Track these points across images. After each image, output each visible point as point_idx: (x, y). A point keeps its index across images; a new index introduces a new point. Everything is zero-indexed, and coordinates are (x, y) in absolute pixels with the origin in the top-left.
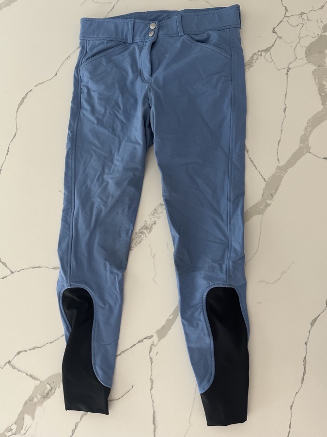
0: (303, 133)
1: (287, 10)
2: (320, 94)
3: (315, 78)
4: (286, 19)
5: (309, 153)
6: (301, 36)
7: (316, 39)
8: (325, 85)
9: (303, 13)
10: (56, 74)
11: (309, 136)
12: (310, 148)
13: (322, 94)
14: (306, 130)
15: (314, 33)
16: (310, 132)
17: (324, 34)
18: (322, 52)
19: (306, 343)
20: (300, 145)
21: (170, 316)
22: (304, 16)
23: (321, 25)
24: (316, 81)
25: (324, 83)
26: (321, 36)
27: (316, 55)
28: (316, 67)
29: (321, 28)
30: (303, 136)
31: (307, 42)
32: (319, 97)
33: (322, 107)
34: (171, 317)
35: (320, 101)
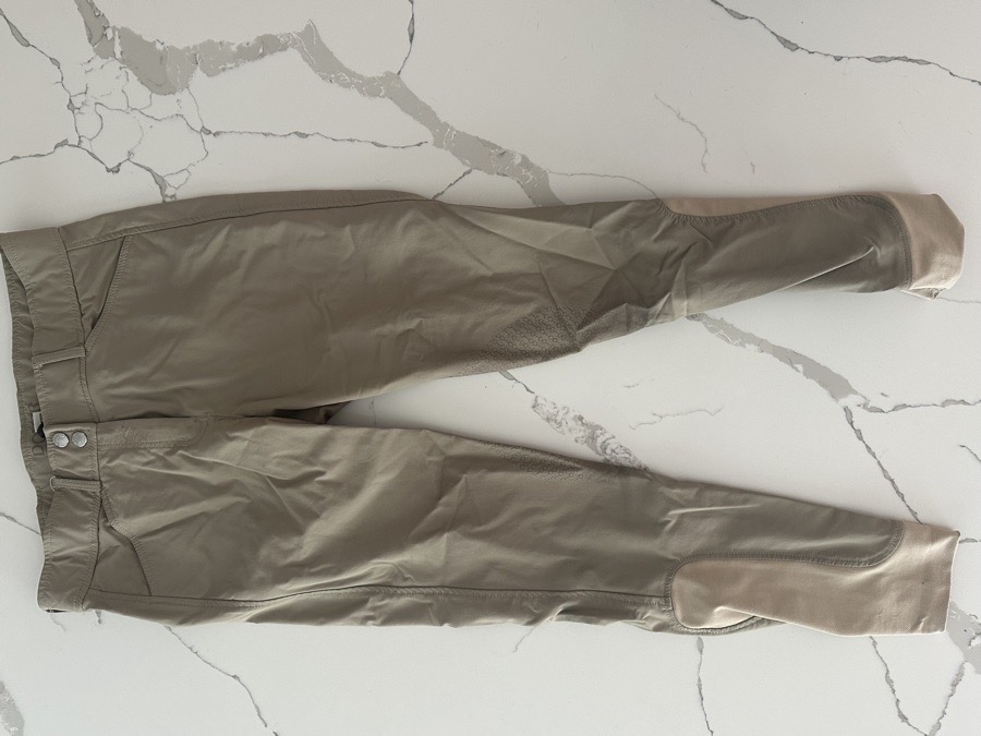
0: (355, 92)
1: (64, 143)
2: (262, 55)
3: (224, 69)
4: (85, 144)
5: (401, 76)
6: (124, 108)
7: (130, 72)
8: (239, 47)
9: (71, 106)
10: (235, 677)
11: (360, 77)
12: (389, 75)
13: (261, 51)
14: (346, 86)
15: (117, 78)
16: (351, 74)
17: (118, 55)
18: (162, 58)
19: (838, 59)
20: (383, 97)
21: (797, 370)
22: (77, 102)
23: (98, 61)
24: (231, 68)
25: (234, 48)
26: (123, 61)
27: (168, 70)
28: (198, 69)
29: (105, 60)
30: (361, 91)
31: (139, 93)
32: (268, 58)
33: (290, 49)
34: (800, 367)
35: (278, 55)
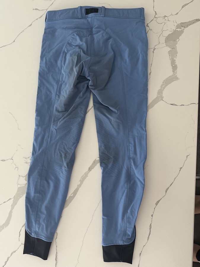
0: (159, 88)
1: (156, 14)
2: (172, 66)
3: (170, 56)
4: (155, 19)
5: (162, 101)
6: (163, 30)
7: (172, 32)
8: (175, 60)
9: (165, 16)
10: (14, 41)
11: (163, 90)
12: (163, 97)
13: (173, 65)
14: (161, 86)
15: (171, 29)
16: (164, 88)
17: (177, 30)
18: (175, 40)
19: (152, 216)
20: (157, 96)
21: (71, 194)
22: (166, 18)
23: (176, 24)
24: (170, 58)
25: (175, 59)
26: (175, 30)
27: (171, 42)
28: (170, 49)
29: (176, 26)
30: (159, 90)
31: (166, 34)
32: (171, 67)
33: (173, 73)
34: (72, 195)
35: (172, 70)
